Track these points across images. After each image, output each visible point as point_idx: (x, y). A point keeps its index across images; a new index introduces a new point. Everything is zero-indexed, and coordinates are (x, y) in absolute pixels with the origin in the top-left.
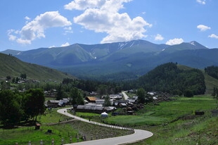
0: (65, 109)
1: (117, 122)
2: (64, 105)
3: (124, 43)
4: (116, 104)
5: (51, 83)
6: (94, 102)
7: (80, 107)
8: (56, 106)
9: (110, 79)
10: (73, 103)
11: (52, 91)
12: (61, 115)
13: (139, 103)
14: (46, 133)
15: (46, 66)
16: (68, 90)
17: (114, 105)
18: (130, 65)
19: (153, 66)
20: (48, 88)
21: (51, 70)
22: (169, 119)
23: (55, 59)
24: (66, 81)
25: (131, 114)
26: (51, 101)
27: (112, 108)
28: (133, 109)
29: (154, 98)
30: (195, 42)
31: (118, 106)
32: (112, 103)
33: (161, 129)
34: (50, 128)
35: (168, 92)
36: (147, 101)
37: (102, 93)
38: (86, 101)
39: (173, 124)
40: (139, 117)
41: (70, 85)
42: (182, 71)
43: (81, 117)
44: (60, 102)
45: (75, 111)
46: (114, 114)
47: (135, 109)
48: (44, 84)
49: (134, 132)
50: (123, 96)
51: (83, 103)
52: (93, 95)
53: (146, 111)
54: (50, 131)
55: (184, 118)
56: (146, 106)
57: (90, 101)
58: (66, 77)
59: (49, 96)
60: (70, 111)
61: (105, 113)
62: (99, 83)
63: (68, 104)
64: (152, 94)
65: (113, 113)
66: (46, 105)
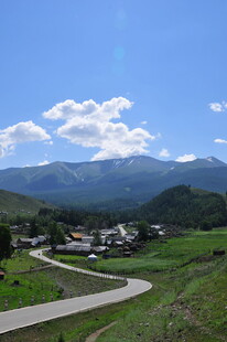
0: (40, 251)
1: (110, 267)
2: (38, 245)
3: (120, 160)
4: (109, 243)
5: (23, 215)
6: (80, 240)
7: (60, 247)
8: (29, 246)
9: (102, 209)
10: (51, 242)
11: (24, 226)
12: (35, 259)
13: (140, 240)
14: (12, 285)
15: (16, 192)
16: (45, 225)
17: (106, 244)
18: (128, 189)
19: (159, 190)
20: (19, 221)
21: (23, 198)
22: (178, 262)
23: (29, 182)
24: (44, 212)
25: (128, 256)
26: (22, 240)
27: (103, 248)
28: (131, 249)
29: (161, 233)
30: (213, 158)
31: (112, 246)
32: (104, 241)
33: (166, 276)
34: (17, 278)
35: (179, 224)
36: (151, 238)
37: (91, 228)
38: (69, 239)
39: (183, 269)
40: (139, 261)
41: (48, 217)
42: (197, 196)
43: (62, 261)
44: (34, 241)
45: (53, 253)
46: (106, 257)
47: (134, 249)
48: (13, 216)
49: (127, 284)
50: (119, 231)
51: (64, 243)
52: (79, 231)
53: (149, 251)
54: (17, 283)
55: (198, 260)
56: (149, 244)
57: (74, 239)
58: (44, 206)
59: (19, 232)
60: (46, 254)
61: (93, 256)
62: (88, 214)
63: (44, 243)
64: (157, 227)
65: (105, 255)
66: (15, 246)
